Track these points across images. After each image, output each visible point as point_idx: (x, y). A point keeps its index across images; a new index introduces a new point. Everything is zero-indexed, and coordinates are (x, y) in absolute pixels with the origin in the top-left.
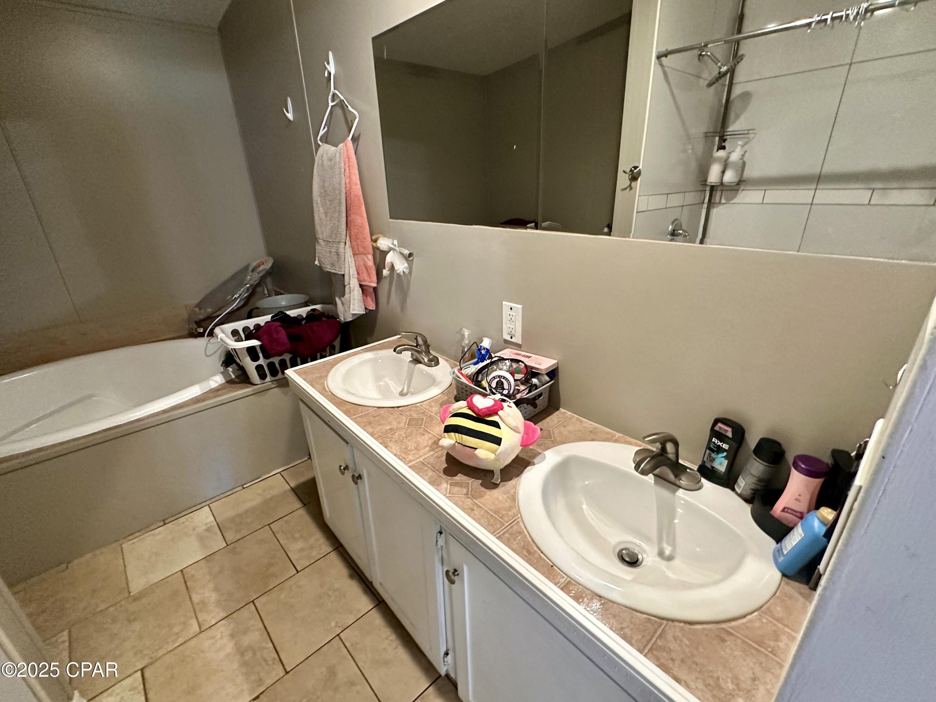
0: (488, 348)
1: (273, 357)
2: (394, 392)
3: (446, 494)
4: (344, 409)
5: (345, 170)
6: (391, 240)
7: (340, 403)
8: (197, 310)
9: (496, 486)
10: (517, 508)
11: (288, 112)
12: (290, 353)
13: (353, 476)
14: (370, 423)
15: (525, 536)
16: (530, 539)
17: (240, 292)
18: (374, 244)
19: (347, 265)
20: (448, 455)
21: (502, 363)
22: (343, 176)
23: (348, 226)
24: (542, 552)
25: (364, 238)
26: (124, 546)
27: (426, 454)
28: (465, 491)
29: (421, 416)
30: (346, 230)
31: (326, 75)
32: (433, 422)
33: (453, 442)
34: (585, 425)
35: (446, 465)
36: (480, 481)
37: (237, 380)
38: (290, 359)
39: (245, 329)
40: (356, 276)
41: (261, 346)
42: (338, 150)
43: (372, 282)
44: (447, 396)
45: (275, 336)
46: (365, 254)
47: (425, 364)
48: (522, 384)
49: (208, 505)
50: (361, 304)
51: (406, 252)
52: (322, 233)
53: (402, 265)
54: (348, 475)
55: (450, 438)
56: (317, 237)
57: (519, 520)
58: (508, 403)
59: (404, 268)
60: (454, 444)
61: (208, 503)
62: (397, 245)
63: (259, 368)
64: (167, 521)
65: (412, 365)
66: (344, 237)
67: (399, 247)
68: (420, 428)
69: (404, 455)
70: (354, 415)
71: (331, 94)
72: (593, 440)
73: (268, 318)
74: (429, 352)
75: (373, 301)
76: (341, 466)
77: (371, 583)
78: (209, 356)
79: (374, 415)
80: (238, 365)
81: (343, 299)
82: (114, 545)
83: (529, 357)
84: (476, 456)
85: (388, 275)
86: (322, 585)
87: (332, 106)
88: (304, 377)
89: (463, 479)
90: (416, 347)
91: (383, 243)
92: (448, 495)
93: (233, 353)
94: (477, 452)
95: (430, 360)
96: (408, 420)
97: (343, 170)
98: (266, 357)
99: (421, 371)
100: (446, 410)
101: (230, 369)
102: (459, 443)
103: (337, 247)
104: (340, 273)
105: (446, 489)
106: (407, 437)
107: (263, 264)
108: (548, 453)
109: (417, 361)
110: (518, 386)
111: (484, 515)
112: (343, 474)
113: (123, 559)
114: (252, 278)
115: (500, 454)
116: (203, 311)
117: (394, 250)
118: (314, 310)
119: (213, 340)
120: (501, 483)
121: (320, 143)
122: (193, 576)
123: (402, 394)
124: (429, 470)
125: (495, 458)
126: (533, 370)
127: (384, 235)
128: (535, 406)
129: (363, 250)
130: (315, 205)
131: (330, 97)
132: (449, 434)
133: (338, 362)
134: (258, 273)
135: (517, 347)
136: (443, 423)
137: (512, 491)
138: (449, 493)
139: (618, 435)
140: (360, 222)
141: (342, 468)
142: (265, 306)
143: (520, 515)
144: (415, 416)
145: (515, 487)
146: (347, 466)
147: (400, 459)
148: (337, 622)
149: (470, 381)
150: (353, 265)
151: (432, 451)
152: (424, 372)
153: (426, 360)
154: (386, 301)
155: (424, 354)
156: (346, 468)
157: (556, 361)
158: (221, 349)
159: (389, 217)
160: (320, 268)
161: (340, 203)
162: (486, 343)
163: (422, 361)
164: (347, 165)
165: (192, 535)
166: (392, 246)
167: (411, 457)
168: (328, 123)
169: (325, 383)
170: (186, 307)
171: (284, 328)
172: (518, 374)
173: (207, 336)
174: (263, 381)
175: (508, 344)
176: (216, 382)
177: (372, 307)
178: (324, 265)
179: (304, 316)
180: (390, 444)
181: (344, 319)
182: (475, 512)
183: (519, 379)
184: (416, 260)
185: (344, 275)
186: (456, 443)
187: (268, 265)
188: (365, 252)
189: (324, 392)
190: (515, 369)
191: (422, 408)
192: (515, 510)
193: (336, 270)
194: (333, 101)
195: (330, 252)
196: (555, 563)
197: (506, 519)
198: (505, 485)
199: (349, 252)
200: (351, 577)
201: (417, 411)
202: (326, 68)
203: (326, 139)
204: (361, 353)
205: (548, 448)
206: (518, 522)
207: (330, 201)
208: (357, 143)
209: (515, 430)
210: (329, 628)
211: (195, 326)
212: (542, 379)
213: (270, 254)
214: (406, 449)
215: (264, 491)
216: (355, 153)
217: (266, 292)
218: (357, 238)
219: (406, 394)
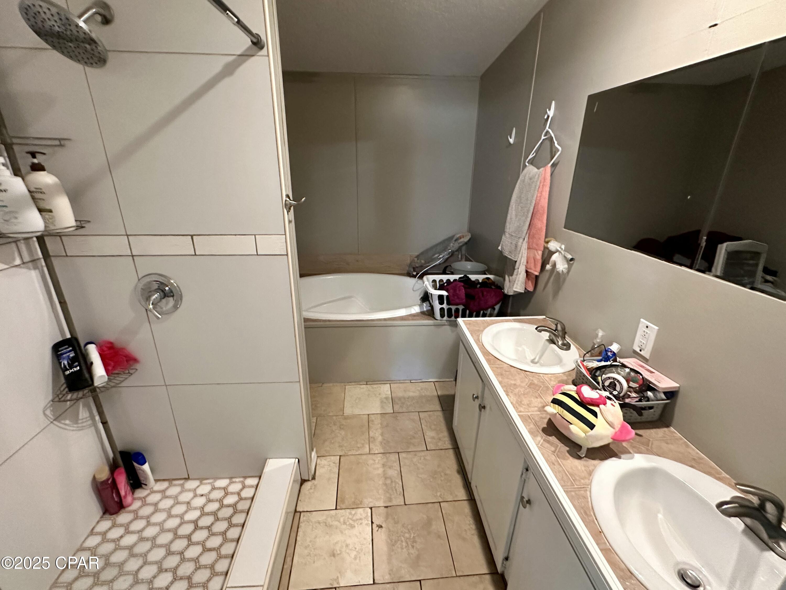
0: (615, 352)
1: (452, 305)
2: (528, 358)
3: (538, 445)
4: (487, 357)
5: (539, 187)
6: (559, 244)
7: (486, 353)
8: (416, 259)
9: (580, 458)
10: (590, 481)
11: (511, 138)
12: (463, 305)
13: (480, 405)
14: (502, 375)
15: (588, 502)
16: (590, 505)
17: (443, 254)
18: (546, 245)
19: (520, 255)
20: (550, 420)
21: (622, 369)
22: (536, 191)
23: (530, 227)
24: (596, 519)
25: (540, 239)
26: (347, 387)
27: (534, 412)
28: (553, 449)
29: (540, 384)
30: (528, 230)
31: (546, 117)
32: (548, 392)
33: (555, 412)
34: (691, 451)
35: (546, 426)
36: (568, 449)
37: (427, 313)
38: (463, 310)
39: (441, 281)
40: (525, 263)
41: (447, 296)
42: (538, 173)
43: (536, 271)
44: (567, 376)
45: (458, 292)
46: (537, 250)
47: (558, 346)
48: (635, 392)
49: (390, 384)
50: (523, 285)
51: (570, 257)
52: (510, 228)
53: (563, 265)
54: (477, 402)
55: (554, 408)
56: (505, 230)
57: (587, 489)
58: (613, 402)
59: (564, 268)
60: (556, 414)
61: (390, 382)
62: (563, 249)
63: (442, 310)
64: (368, 383)
65: (547, 343)
66: (524, 235)
67: (565, 251)
68: (536, 392)
69: (517, 405)
70: (493, 365)
71: (545, 131)
72: (692, 466)
73: (457, 277)
74: (565, 338)
75: (532, 285)
76: (474, 395)
77: (470, 483)
78: (416, 291)
79: (507, 370)
80: (430, 304)
81: (510, 277)
82: (343, 384)
83: (652, 372)
84: (569, 429)
85: (549, 270)
86: (439, 466)
87: (544, 139)
88: (468, 327)
89: (555, 440)
90: (555, 331)
91: (553, 245)
92: (539, 445)
93: (430, 296)
94: (571, 426)
95: (563, 344)
96: (529, 383)
97: (537, 187)
98: (448, 304)
99: (553, 351)
100: (559, 387)
101: (425, 304)
102: (560, 415)
103: (517, 241)
104: (514, 259)
105: (540, 442)
106: (524, 394)
107: (463, 237)
108: (638, 456)
109: (552, 341)
110: (630, 392)
111: (561, 472)
112: (474, 401)
113: (345, 394)
114: (453, 246)
115: (590, 436)
116: (419, 261)
117: (560, 252)
118: (488, 279)
119: (420, 281)
120: (585, 458)
121: (527, 164)
122: (373, 421)
123: (533, 361)
124: (532, 424)
125: (584, 437)
126: (650, 385)
127: (555, 238)
128: (640, 414)
129: (536, 246)
130: (510, 208)
131: (544, 133)
132: (555, 405)
133: (494, 323)
134: (459, 244)
135: (643, 359)
136: (554, 395)
137: (591, 468)
138: (541, 445)
139: (724, 474)
140: (540, 226)
141: (475, 396)
142: (458, 268)
143: (591, 486)
144: (536, 382)
145: (595, 466)
146: (478, 396)
147: (514, 407)
148: (441, 494)
149: (588, 372)
150: (525, 255)
151: (539, 411)
152: (556, 352)
153: (560, 343)
154: (542, 288)
155: (560, 338)
156: (477, 397)
157: (678, 385)
158: (422, 289)
159: (563, 225)
160: (501, 252)
161: (528, 211)
162: (615, 348)
163: (557, 343)
164: (542, 184)
165: (378, 397)
166: (560, 249)
167: (522, 409)
168: (536, 151)
169: (480, 336)
170: (410, 256)
171: (465, 288)
172: (634, 382)
173: (418, 278)
174: (441, 319)
175: (636, 354)
176: (415, 310)
177: (531, 289)
178: (503, 251)
179: (480, 281)
180: (510, 394)
181: (507, 292)
182: (555, 467)
183: (634, 387)
184: (575, 265)
185: (516, 261)
186: (558, 414)
187: (466, 239)
188: (537, 248)
189: (478, 342)
190: (632, 377)
191: (543, 378)
192: (587, 481)
193: (511, 256)
194: (545, 136)
195: (511, 243)
196: (603, 531)
197: (578, 483)
198: (587, 461)
199: (525, 246)
200: (458, 472)
201: (538, 379)
202: (547, 112)
203: (532, 162)
204: (511, 321)
205: (640, 453)
206: (587, 490)
207: (522, 208)
208: (554, 168)
209: (611, 425)
210: (435, 495)
211: (412, 270)
212: (658, 395)
213: (470, 231)
214: (521, 402)
215: (422, 389)
216: (551, 175)
217: (460, 256)
218: (533, 237)
219: (536, 363)
